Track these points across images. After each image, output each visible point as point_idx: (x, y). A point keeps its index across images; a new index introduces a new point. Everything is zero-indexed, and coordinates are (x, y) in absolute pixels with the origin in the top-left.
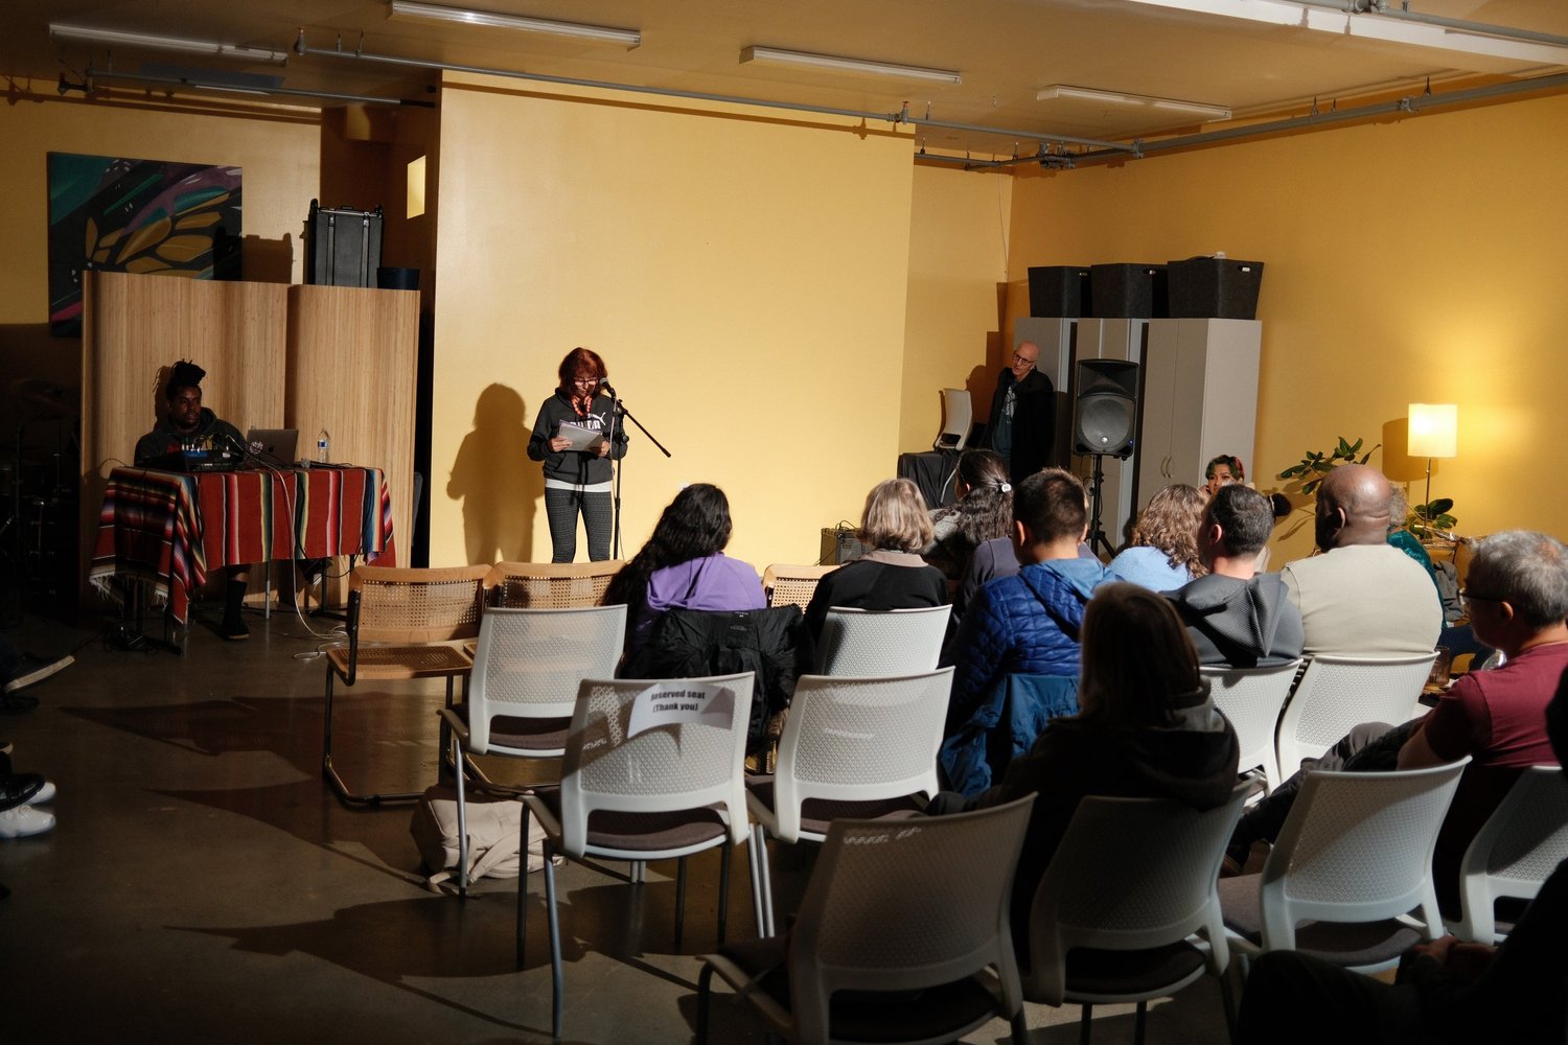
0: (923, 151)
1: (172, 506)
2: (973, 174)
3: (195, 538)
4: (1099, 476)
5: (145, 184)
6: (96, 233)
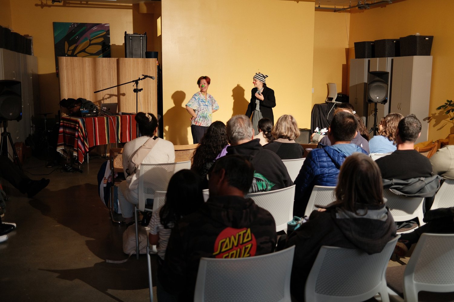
0: (319, 6)
1: (77, 128)
2: (337, 13)
3: (85, 137)
4: (376, 110)
5: (81, 30)
6: (68, 46)
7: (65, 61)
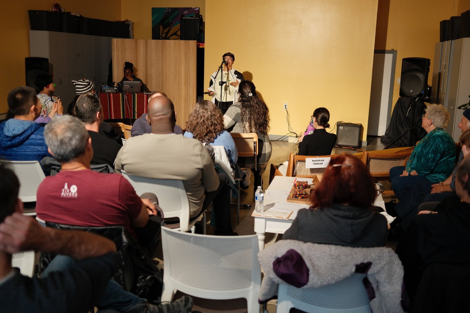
5: (174, 15)
6: (162, 29)
7: (115, 42)
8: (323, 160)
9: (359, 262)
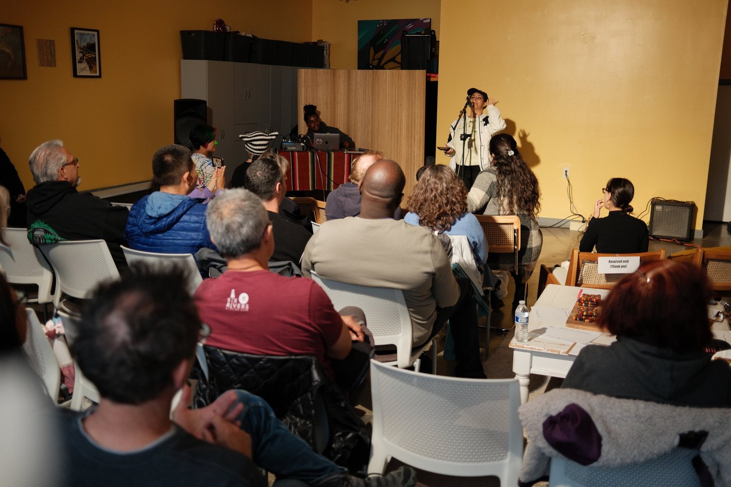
5: (392, 30)
6: (373, 52)
7: (303, 74)
8: (628, 261)
9: (686, 430)
